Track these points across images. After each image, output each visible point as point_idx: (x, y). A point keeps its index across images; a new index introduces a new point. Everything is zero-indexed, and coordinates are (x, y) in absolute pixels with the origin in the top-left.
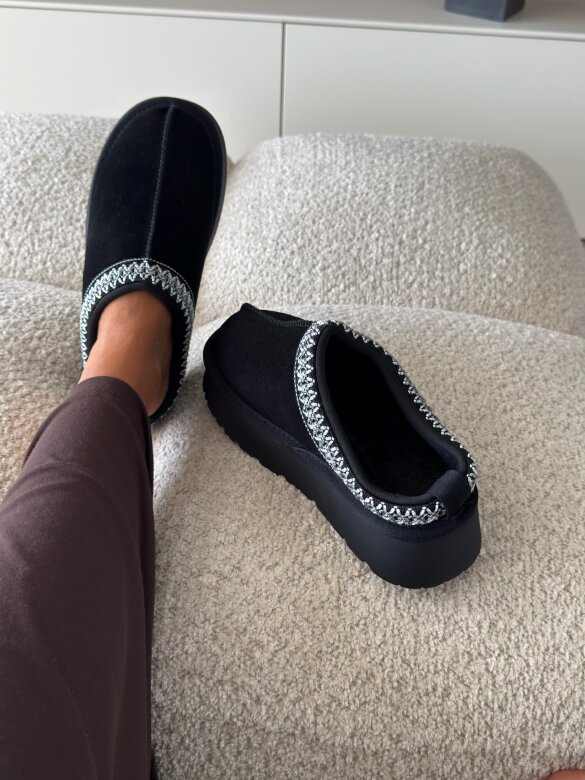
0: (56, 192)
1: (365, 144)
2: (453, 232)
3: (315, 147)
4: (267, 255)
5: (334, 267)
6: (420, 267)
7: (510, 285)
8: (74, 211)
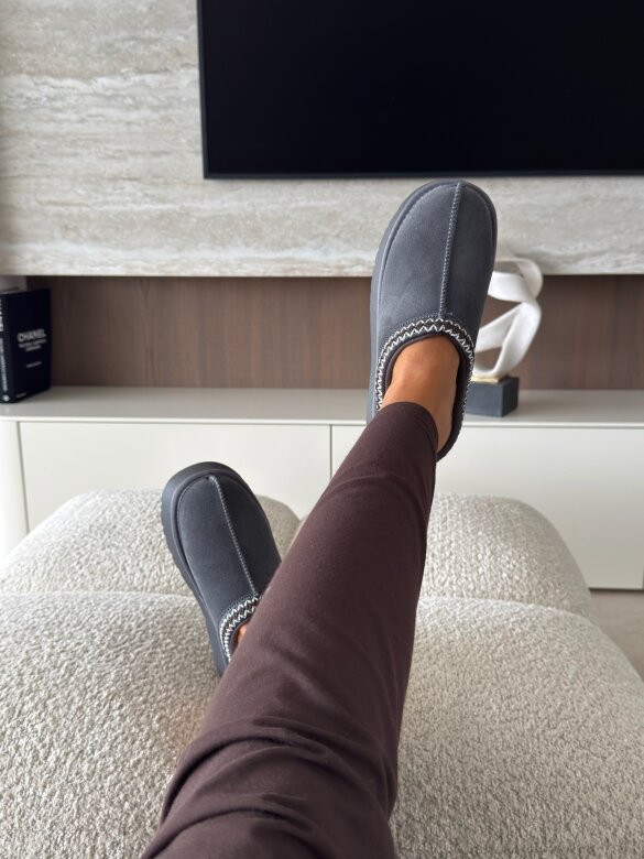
2: (471, 547)
6: (449, 571)
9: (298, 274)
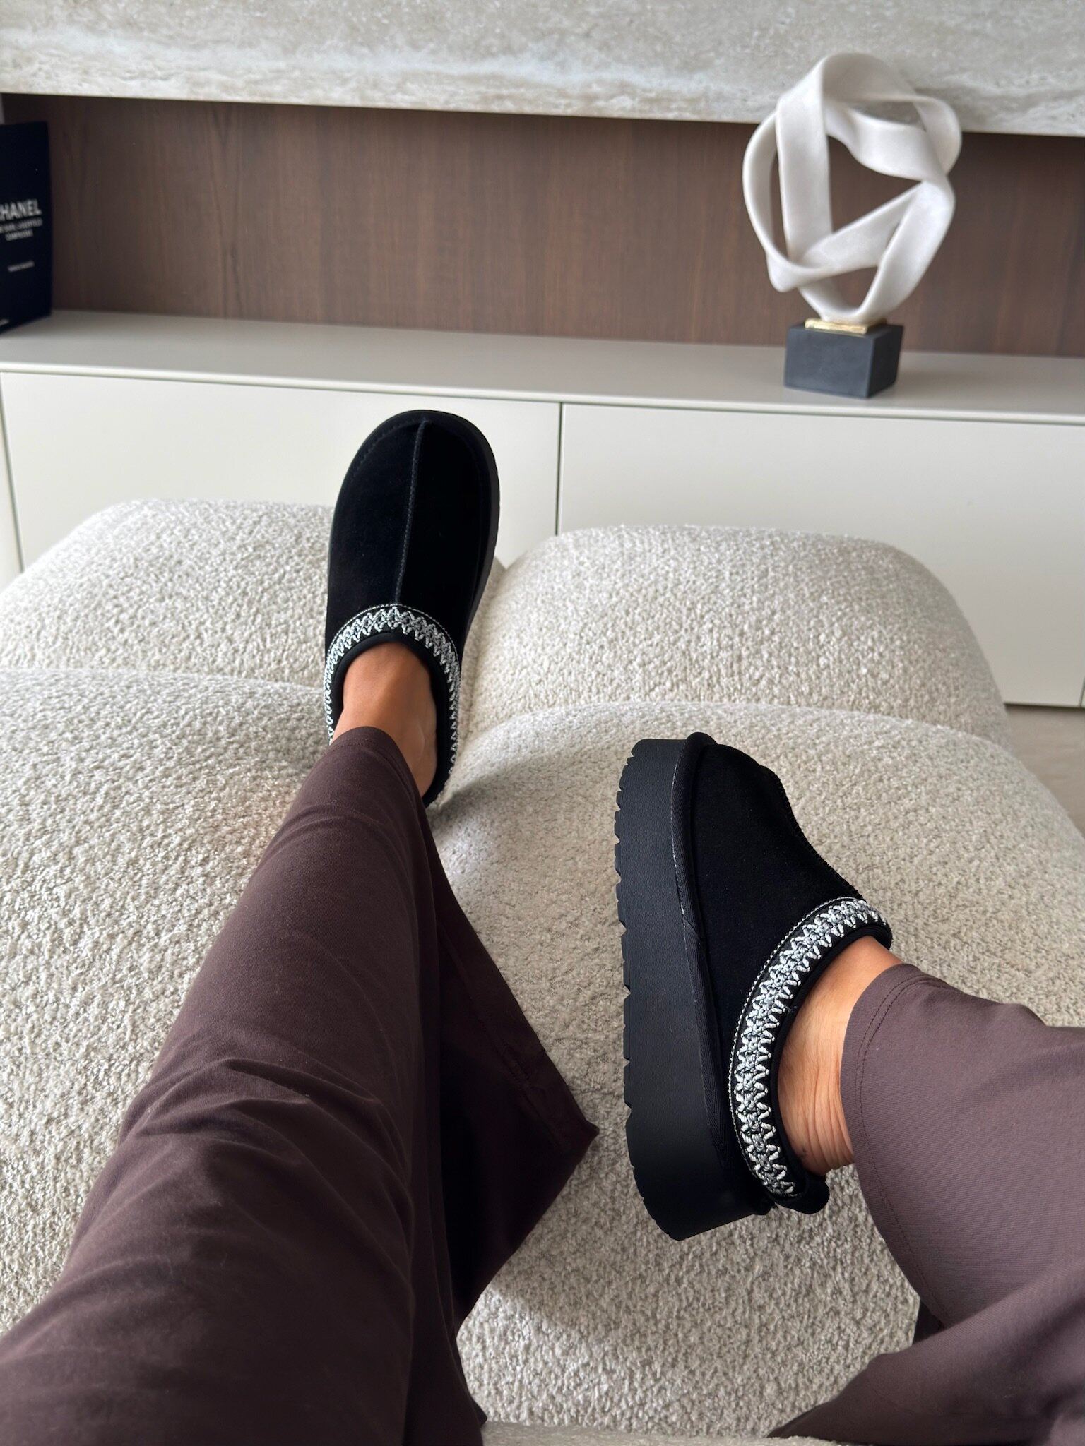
0: (289, 581)
1: (686, 532)
2: (809, 622)
3: (620, 537)
4: (569, 650)
5: (657, 662)
6: (769, 661)
7: (885, 683)
8: (315, 602)
9: (509, 107)
